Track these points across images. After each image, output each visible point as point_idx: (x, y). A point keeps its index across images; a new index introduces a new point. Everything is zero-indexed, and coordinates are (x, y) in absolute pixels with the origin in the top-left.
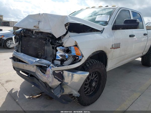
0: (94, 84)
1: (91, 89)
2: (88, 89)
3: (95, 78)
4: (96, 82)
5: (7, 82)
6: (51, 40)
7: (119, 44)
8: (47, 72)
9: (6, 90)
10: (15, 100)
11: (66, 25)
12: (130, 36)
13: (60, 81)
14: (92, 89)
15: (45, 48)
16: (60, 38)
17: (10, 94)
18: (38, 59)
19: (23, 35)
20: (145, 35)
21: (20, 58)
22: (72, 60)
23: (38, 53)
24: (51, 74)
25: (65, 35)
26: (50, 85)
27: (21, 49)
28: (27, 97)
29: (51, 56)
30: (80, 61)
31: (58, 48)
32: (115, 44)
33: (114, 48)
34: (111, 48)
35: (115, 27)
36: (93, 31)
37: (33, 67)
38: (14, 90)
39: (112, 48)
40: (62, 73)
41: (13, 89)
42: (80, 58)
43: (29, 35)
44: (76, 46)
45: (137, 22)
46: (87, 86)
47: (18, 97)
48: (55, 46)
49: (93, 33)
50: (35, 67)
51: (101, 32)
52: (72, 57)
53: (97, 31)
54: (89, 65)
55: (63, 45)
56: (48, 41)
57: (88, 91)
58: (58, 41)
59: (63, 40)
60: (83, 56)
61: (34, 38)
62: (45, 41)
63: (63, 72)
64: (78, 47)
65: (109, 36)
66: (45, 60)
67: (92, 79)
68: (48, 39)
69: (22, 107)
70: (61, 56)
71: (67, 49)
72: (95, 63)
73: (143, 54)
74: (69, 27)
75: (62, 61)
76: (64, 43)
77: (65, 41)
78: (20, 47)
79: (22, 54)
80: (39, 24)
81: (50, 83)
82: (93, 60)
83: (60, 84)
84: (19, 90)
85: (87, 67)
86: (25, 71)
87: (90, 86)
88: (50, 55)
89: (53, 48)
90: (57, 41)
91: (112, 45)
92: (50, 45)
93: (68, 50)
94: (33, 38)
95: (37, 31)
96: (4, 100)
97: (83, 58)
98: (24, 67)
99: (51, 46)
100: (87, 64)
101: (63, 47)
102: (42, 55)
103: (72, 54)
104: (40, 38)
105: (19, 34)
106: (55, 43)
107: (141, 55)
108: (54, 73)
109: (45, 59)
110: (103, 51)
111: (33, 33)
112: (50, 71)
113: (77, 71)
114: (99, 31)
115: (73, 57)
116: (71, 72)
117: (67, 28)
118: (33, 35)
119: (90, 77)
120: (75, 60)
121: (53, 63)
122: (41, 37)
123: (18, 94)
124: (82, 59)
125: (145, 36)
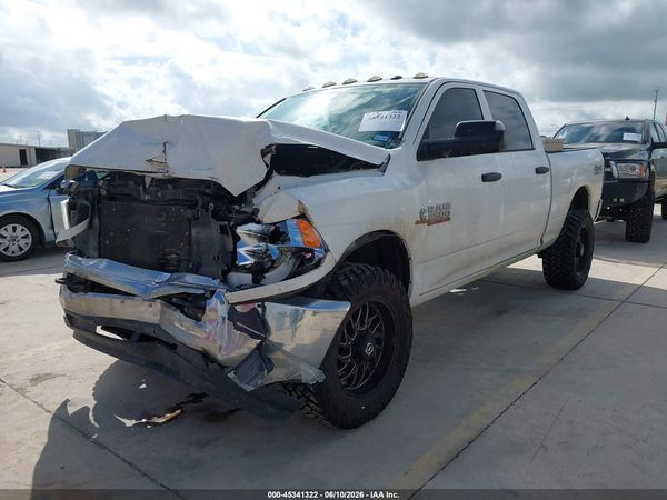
0: (369, 349)
1: (361, 369)
2: (350, 366)
3: (372, 327)
4: (377, 341)
5: (36, 380)
6: (212, 205)
7: (447, 206)
8: (209, 314)
9: (41, 406)
10: (86, 436)
11: (264, 153)
12: (485, 178)
13: (258, 337)
14: (365, 369)
15: (193, 234)
16: (244, 198)
17: (62, 420)
18: (168, 275)
19: (104, 193)
20: (540, 171)
21: (97, 276)
22: (291, 265)
23: (166, 254)
24: (224, 319)
25: (260, 186)
26: (221, 357)
27: (99, 243)
28: (129, 423)
29: (216, 259)
30: (318, 265)
31: (240, 230)
32: (430, 208)
33: (429, 223)
34: (417, 223)
35: (428, 152)
36: (354, 168)
37: (151, 306)
38: (72, 405)
39: (422, 221)
40: (260, 310)
41: (67, 401)
42: (318, 255)
43: (127, 192)
44: (303, 216)
45: (497, 128)
46: (347, 358)
47: (97, 426)
48: (232, 223)
49: (355, 172)
50: (158, 305)
51: (381, 168)
52: (289, 255)
53: (367, 166)
54: (350, 281)
55: (260, 216)
56: (202, 207)
57: (353, 376)
58: (240, 206)
59: (255, 201)
60: (327, 250)
61: (147, 202)
62: (190, 208)
63: (264, 308)
64: (308, 220)
65: (407, 182)
66: (196, 273)
67: (360, 332)
68: (200, 203)
69: (119, 453)
70: (252, 254)
71: (273, 228)
72: (368, 273)
73: (542, 241)
74: (272, 158)
75: (259, 273)
76: (261, 208)
77: (264, 203)
78: (92, 240)
79: (105, 262)
80: (164, 152)
81: (220, 348)
82: (361, 266)
83: (259, 347)
84: (92, 404)
85: (342, 288)
86: (120, 325)
87: (359, 355)
88: (212, 257)
89: (223, 230)
90: (236, 207)
91: (421, 213)
92: (213, 220)
93: (276, 234)
94: (143, 201)
95: (159, 176)
96: (45, 439)
97: (329, 256)
98: (112, 309)
99: (216, 225)
100: (340, 279)
101: (259, 223)
102: (179, 261)
103: (292, 244)
104: (171, 200)
105: (87, 192)
106: (230, 212)
107: (536, 245)
108: (232, 314)
109: (196, 271)
110: (393, 233)
111: (144, 186)
112: (217, 308)
113: (312, 301)
114: (373, 166)
115: (293, 254)
116: (291, 304)
117: (269, 163)
118: (145, 190)
119: (356, 325)
120: (301, 264)
121: (225, 281)
122: (176, 197)
123: (94, 415)
124: (324, 257)
125: (541, 176)
